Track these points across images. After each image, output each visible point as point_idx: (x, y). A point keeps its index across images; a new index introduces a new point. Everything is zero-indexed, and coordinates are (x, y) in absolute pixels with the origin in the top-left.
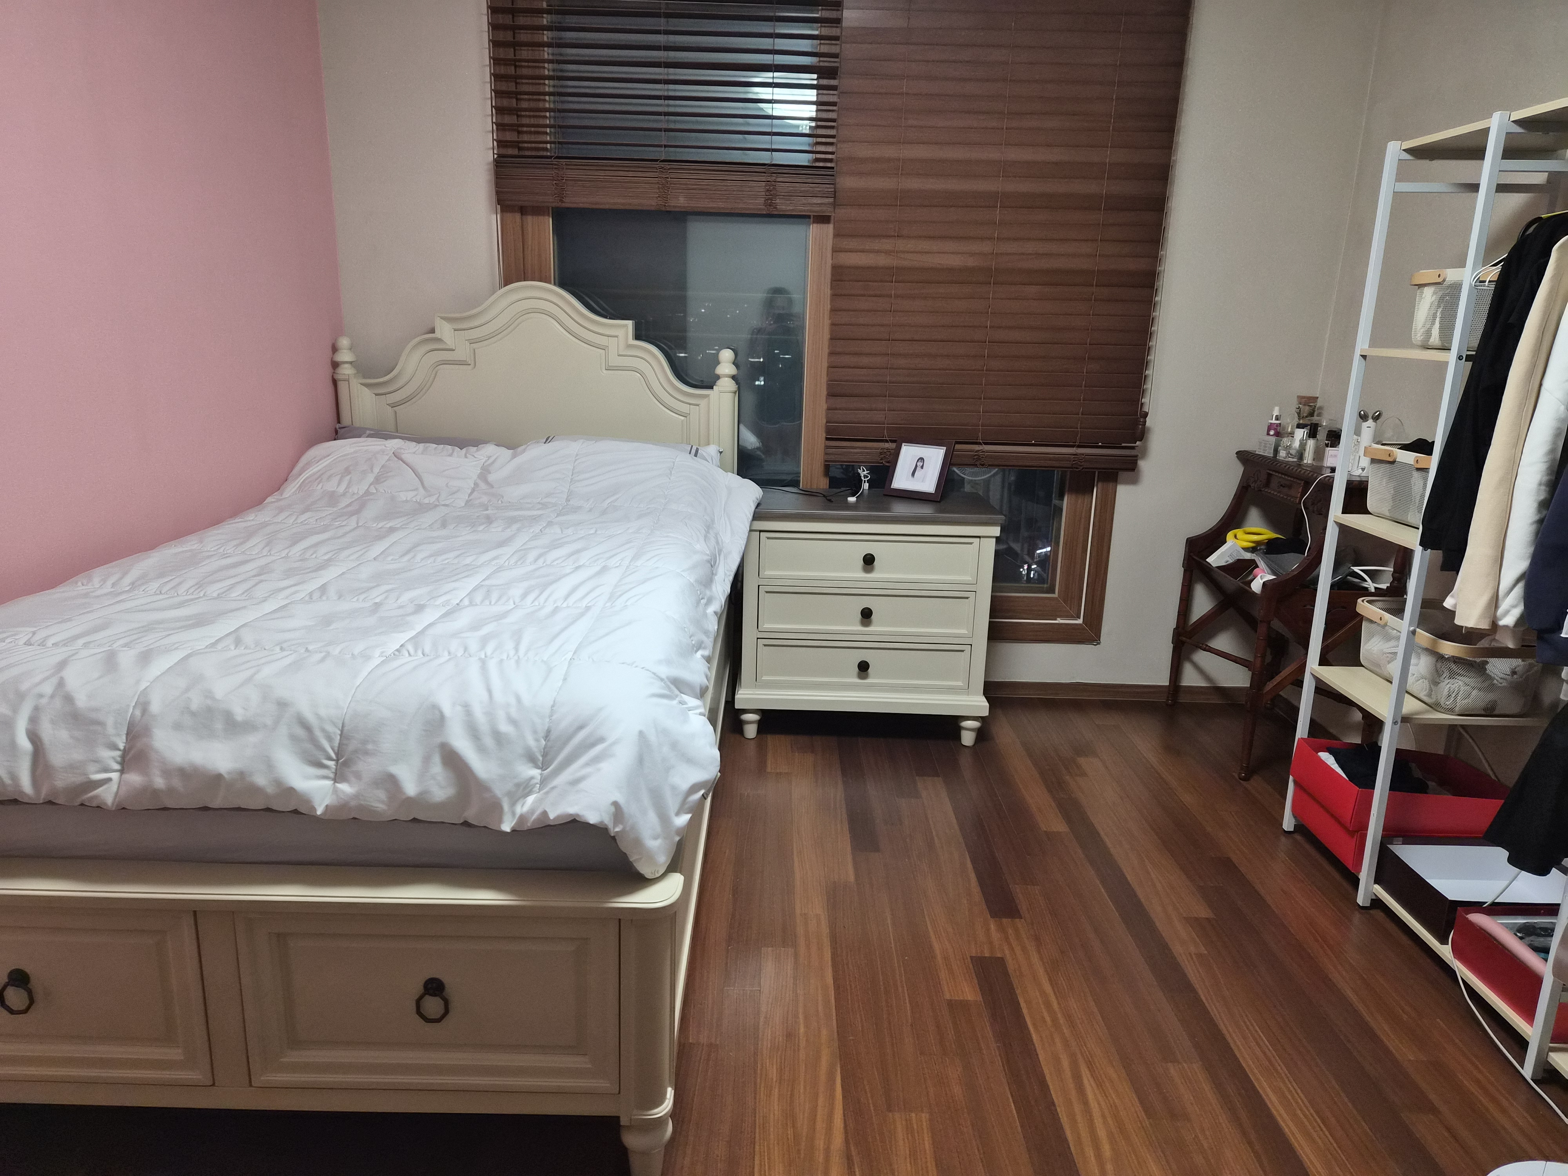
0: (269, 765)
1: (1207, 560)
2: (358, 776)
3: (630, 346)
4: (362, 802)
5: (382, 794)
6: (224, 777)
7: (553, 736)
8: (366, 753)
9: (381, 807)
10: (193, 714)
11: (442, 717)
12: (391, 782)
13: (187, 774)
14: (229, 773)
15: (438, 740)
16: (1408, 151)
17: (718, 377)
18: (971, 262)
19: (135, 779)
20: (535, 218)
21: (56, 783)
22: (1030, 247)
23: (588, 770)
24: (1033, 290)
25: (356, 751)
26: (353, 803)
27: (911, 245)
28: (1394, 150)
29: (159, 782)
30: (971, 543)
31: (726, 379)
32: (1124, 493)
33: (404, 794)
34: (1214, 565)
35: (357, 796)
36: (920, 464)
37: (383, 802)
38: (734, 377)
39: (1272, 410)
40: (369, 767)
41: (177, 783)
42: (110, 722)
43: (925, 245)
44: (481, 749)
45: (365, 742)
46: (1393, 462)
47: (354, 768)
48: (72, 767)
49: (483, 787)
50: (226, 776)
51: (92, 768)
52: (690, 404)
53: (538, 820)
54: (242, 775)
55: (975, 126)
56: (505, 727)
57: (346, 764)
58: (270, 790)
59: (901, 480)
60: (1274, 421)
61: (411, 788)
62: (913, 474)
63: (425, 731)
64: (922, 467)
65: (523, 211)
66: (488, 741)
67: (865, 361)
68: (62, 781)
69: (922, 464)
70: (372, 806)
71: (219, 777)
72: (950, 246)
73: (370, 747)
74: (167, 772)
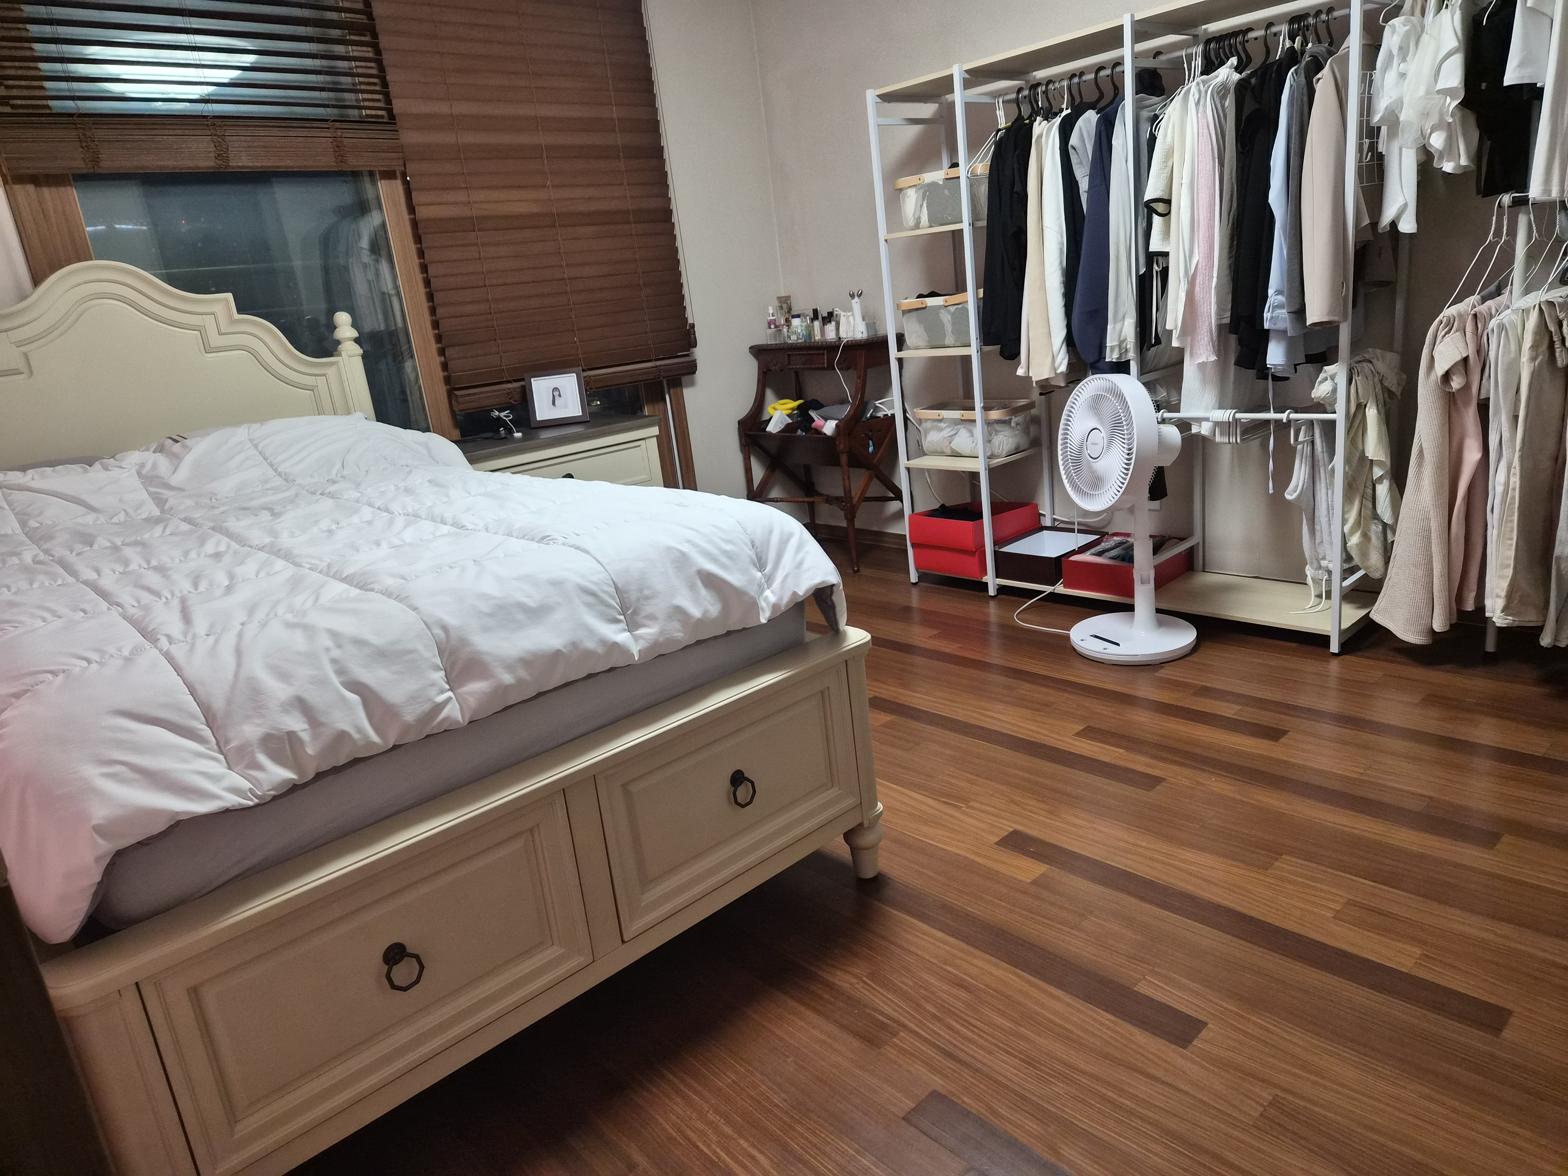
0: (590, 631)
1: (767, 430)
2: (652, 617)
3: (234, 322)
4: (667, 636)
5: (676, 625)
6: (562, 652)
7: (758, 544)
8: (647, 598)
9: (680, 635)
10: (490, 615)
11: (683, 554)
12: (679, 612)
13: (528, 661)
14: (565, 647)
15: (693, 570)
16: (879, 96)
17: (338, 342)
18: (534, 208)
19: (477, 688)
20: (54, 189)
21: (405, 718)
22: (578, 193)
23: (800, 556)
24: (589, 230)
25: (638, 600)
26: (661, 639)
27: (481, 195)
28: (871, 95)
29: (507, 678)
30: (639, 446)
31: (349, 342)
32: (688, 394)
33: (694, 617)
34: (774, 432)
35: (662, 633)
36: (556, 394)
37: (679, 631)
38: (357, 341)
39: (768, 310)
40: (657, 607)
41: (523, 673)
42: (419, 647)
43: (495, 195)
44: (724, 567)
45: (641, 590)
46: (925, 308)
47: (644, 614)
48: (413, 698)
49: (739, 593)
50: (563, 650)
51: (433, 692)
52: (315, 375)
53: (791, 600)
54: (574, 645)
55: (507, 85)
56: (728, 547)
57: (635, 613)
58: (600, 650)
59: (543, 411)
60: (772, 318)
61: (696, 612)
62: (554, 403)
63: (677, 567)
64: (560, 395)
65: (36, 180)
66: (724, 560)
67: (469, 309)
68: (410, 715)
69: (558, 393)
70: (674, 637)
71: (558, 653)
72: (515, 194)
73: (647, 592)
74: (510, 668)
